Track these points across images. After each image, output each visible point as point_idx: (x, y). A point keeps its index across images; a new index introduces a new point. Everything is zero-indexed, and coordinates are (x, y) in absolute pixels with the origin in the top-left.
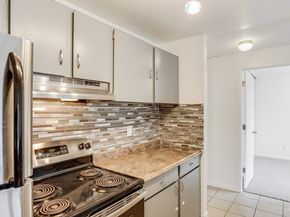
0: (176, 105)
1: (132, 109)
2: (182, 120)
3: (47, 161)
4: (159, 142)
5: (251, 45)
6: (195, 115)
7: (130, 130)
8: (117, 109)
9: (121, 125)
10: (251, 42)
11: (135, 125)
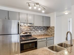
0: (50, 27)
1: (40, 27)
2: (51, 30)
3: (24, 35)
4: (47, 34)
5: (68, 13)
6: (53, 29)
7: (40, 31)
8: (37, 27)
9: (38, 30)
10: (68, 12)
11: (41, 31)
